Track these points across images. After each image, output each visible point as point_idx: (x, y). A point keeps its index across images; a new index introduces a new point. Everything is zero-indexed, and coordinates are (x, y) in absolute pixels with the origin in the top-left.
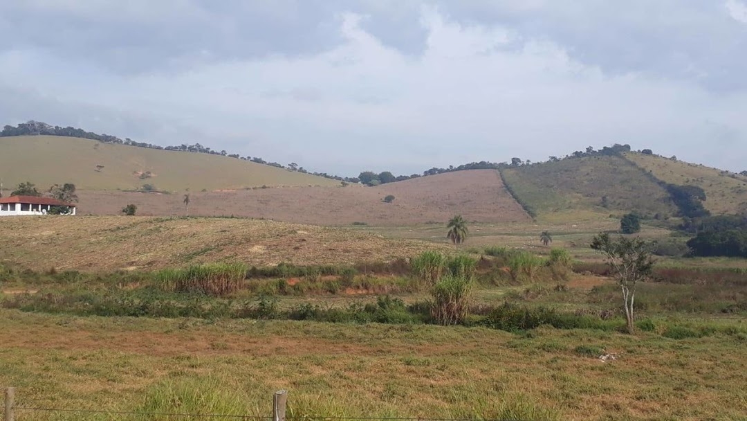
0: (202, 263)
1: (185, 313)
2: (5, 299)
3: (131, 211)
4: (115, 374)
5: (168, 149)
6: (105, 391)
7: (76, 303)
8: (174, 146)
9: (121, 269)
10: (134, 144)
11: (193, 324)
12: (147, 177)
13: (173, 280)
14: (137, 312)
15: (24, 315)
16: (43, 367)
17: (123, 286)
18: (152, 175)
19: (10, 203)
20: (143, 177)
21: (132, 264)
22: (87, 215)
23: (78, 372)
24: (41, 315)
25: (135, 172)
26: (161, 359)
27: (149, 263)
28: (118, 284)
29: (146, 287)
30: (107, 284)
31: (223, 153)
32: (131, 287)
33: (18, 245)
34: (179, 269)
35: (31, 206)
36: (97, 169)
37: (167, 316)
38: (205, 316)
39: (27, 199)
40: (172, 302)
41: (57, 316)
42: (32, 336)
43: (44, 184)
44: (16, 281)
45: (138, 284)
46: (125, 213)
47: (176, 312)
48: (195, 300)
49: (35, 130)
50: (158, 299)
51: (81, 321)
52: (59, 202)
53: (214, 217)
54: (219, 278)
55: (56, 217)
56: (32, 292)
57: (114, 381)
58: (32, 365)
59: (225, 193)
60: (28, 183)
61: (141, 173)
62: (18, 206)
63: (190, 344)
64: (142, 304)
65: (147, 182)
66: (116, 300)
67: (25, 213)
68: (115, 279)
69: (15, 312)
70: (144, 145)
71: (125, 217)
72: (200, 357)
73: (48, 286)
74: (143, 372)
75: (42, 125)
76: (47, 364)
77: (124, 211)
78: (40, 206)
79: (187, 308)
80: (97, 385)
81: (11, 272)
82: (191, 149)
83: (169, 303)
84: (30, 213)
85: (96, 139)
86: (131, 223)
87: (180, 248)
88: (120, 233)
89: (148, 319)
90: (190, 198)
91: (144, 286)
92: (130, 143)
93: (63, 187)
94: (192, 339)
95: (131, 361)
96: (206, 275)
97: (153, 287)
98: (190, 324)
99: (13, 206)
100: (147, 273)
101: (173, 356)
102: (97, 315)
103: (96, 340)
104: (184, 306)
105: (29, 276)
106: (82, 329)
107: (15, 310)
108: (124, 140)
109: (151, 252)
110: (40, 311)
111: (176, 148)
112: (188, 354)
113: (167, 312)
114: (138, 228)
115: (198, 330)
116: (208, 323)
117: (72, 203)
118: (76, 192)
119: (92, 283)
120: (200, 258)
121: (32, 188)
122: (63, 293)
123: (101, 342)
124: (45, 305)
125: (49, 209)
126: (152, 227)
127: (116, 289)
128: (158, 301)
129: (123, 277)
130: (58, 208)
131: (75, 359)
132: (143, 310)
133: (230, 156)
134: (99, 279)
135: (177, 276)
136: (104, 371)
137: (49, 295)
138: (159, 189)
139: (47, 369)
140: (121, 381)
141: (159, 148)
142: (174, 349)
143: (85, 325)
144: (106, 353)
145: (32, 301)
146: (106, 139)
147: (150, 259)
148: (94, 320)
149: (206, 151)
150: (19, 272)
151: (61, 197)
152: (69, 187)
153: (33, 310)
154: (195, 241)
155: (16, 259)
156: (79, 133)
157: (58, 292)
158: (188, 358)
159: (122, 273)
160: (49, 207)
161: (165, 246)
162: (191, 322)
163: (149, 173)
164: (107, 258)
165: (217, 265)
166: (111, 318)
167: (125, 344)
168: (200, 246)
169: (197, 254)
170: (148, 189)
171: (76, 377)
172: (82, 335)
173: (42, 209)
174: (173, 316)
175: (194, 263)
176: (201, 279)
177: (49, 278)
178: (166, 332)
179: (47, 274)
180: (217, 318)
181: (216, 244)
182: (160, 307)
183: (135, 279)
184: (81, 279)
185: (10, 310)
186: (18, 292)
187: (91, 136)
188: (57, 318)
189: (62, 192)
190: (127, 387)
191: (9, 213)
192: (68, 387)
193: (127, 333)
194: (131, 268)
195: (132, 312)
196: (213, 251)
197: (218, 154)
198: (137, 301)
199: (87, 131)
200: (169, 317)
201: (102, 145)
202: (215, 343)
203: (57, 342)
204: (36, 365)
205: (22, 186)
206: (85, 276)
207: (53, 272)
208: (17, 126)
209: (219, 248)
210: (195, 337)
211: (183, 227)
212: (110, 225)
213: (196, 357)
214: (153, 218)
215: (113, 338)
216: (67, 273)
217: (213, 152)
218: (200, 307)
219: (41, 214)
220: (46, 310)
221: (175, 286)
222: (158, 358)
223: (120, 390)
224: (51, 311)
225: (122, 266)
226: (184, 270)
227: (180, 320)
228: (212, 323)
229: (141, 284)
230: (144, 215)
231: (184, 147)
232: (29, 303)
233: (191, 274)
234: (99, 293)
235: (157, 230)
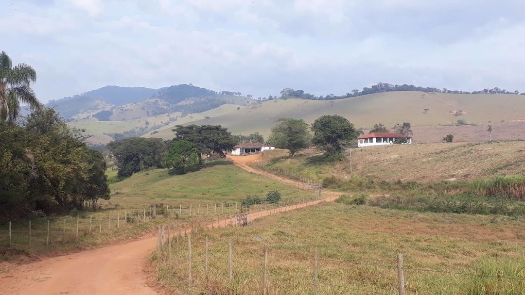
0: (505, 175)
1: (494, 212)
2: (370, 200)
3: (449, 139)
4: (448, 252)
5: (474, 93)
6: (443, 264)
7: (416, 203)
8: (478, 91)
9: (445, 180)
10: (449, 92)
11: (501, 220)
12: (460, 114)
13: (484, 188)
14: (459, 211)
15: (383, 210)
16: (399, 246)
17: (447, 192)
18: (463, 113)
19: (369, 138)
20: (456, 115)
21: (453, 176)
22: (419, 143)
23: (423, 250)
24: (394, 211)
25: (451, 112)
26: (480, 244)
27: (465, 176)
28: (444, 190)
29: (464, 193)
30: (436, 190)
31: (516, 93)
32: (453, 193)
33: (376, 165)
34: (487, 180)
35: (382, 139)
36: (425, 111)
37: (481, 213)
38: (510, 214)
39: (380, 135)
40: (484, 204)
41: (405, 212)
42: (390, 225)
43: (390, 124)
44: (376, 189)
45: (458, 191)
46: (445, 141)
47: (487, 211)
48: (501, 202)
49: (382, 89)
50: (473, 201)
51: (421, 215)
52: (401, 135)
53: (512, 141)
54: (518, 186)
55: (400, 145)
56: (387, 196)
57: (448, 257)
58: (392, 244)
59: (519, 122)
60: (380, 124)
61: (455, 112)
62: (374, 140)
63: (500, 234)
64: (461, 205)
65: (459, 118)
66: (443, 202)
67: (379, 144)
68: (442, 187)
69: (377, 209)
70: (456, 92)
71: (446, 144)
72: (509, 244)
73: (397, 192)
74: (468, 252)
75: (386, 85)
76: (401, 243)
77: (444, 139)
78: (388, 139)
79: (496, 208)
80: (436, 260)
81: (372, 182)
82: (491, 91)
83: (481, 204)
84: (382, 143)
85: (423, 91)
86: (450, 148)
87: (487, 164)
88: (443, 155)
89: (467, 215)
90: (492, 128)
91: (462, 192)
92: (447, 92)
93: (402, 125)
94: (501, 231)
95: (458, 244)
96: (509, 184)
97: (469, 193)
98: (499, 219)
99: (371, 139)
100: (464, 183)
101: (488, 242)
102: (431, 211)
103: (432, 229)
104: (494, 207)
105: (384, 185)
106: (421, 221)
107: (376, 207)
108: (442, 90)
109: (466, 168)
110: (393, 208)
111: (480, 92)
112: (499, 241)
113: (480, 211)
114: (455, 151)
115: (505, 224)
116: (512, 219)
117: (409, 136)
118: (411, 128)
119: (425, 189)
120: (502, 171)
121: (383, 127)
122: (407, 196)
123: (435, 230)
124: (396, 204)
125: (394, 141)
126: (466, 150)
127: (443, 194)
128: (473, 203)
129: (447, 185)
130: (400, 139)
131: (420, 241)
132: (463, 209)
133: (522, 94)
134: (430, 187)
135: (486, 184)
136: (440, 250)
137: (398, 198)
138: (468, 123)
139: (402, 247)
140: (453, 258)
141: (467, 93)
142: (488, 238)
143: (423, 218)
144: (440, 238)
145: (388, 202)
146: (429, 90)
147: (465, 173)
148: (429, 215)
149: (503, 92)
150: (377, 182)
151: (401, 133)
152: (407, 125)
153: (388, 207)
154: (497, 160)
155: (375, 174)
156: (411, 88)
157: (404, 196)
158: (500, 244)
159: (446, 183)
160: (394, 139)
161: (476, 164)
162: (499, 218)
163: (461, 111)
164: (435, 172)
165: (517, 176)
166: (441, 214)
167: (453, 233)
168: (502, 163)
169: (501, 168)
170: (461, 123)
171: (422, 253)
172: (422, 225)
173: (389, 141)
174: (486, 214)
175: (499, 175)
176: (505, 187)
177: (397, 186)
178: (481, 225)
179: (395, 184)
180: (520, 216)
181: (515, 161)
182: (475, 207)
183: (455, 187)
184: (418, 187)
185: (374, 208)
186: (378, 196)
187: (419, 89)
188: (405, 213)
189: (402, 129)
190: (458, 262)
191: (369, 144)
192: (418, 260)
193: (453, 224)
194: (453, 179)
195: (455, 210)
196: (513, 166)
197: (512, 93)
198: (458, 203)
199: (416, 86)
200: (483, 214)
201: (427, 94)
202: (519, 234)
203: (406, 229)
204: (395, 244)
205: (376, 126)
206: (420, 184)
207: (399, 182)
208: (371, 87)
209: (517, 164)
210: (504, 229)
211: (489, 148)
212: (436, 149)
213: (506, 244)
214: (465, 143)
215: (443, 227)
216: (409, 183)
217: (508, 93)
218: (506, 208)
219: (389, 144)
220: (397, 207)
221: (485, 192)
222: (476, 244)
223: (453, 264)
224: (400, 209)
225: (446, 178)
226: (491, 180)
227: (491, 217)
228: (516, 219)
229: (460, 191)
230: (459, 142)
231: (486, 91)
232: (385, 203)
233: (497, 183)
234: (432, 196)
235: (469, 152)
